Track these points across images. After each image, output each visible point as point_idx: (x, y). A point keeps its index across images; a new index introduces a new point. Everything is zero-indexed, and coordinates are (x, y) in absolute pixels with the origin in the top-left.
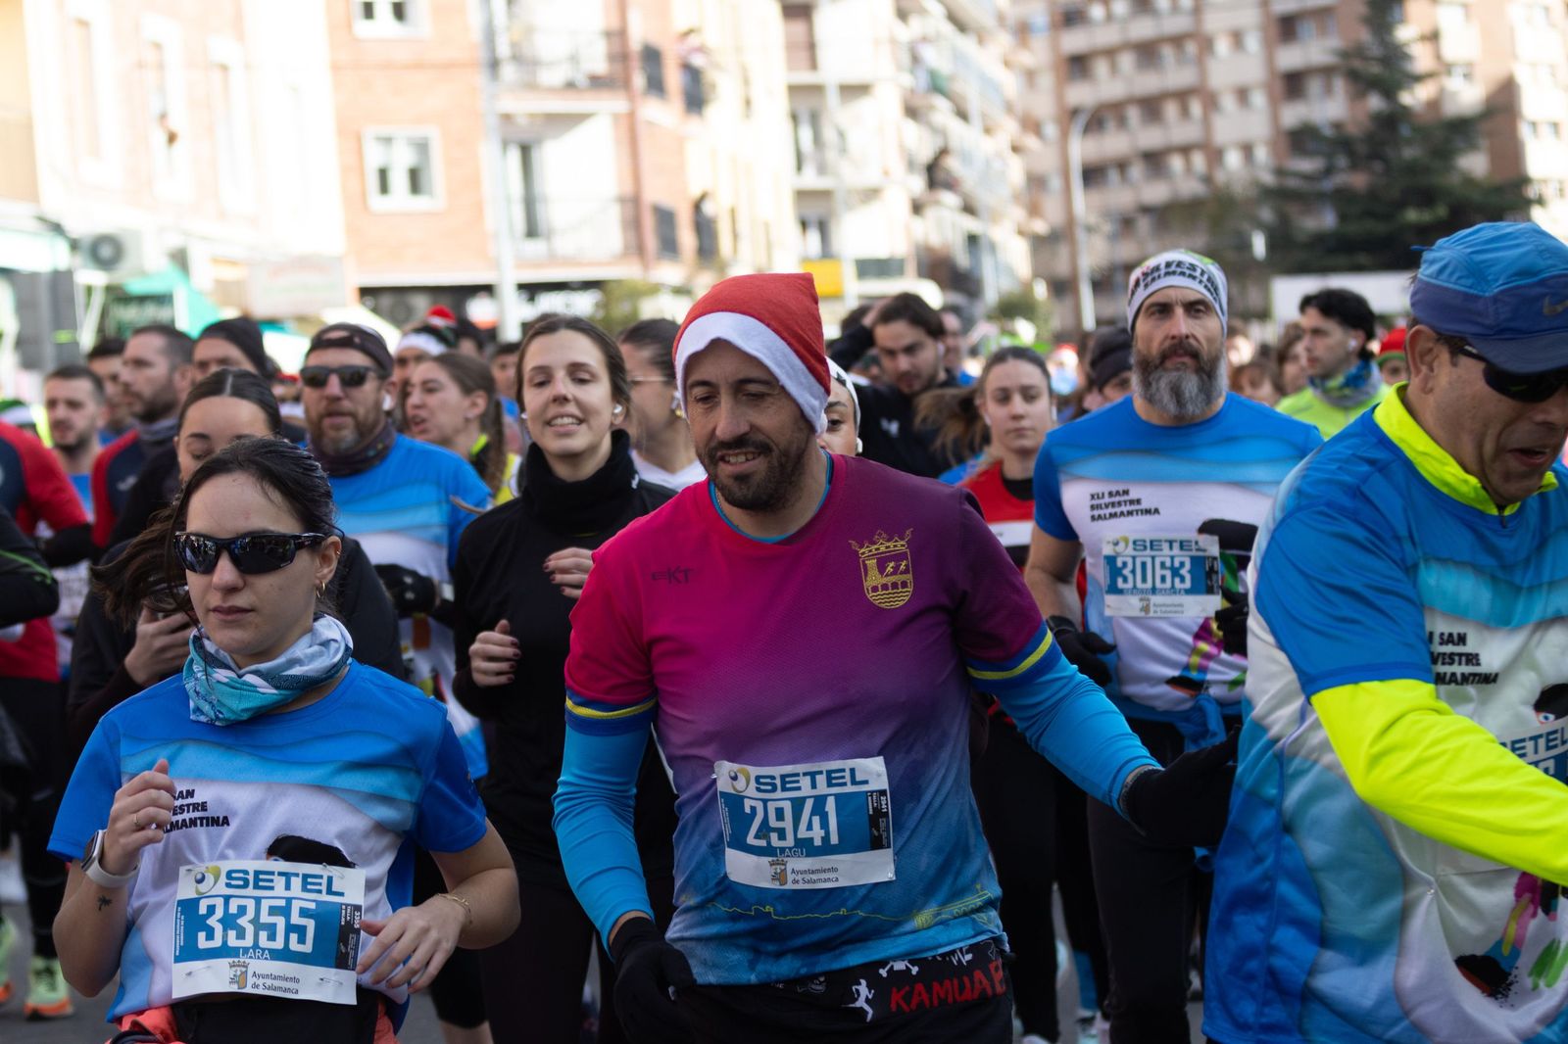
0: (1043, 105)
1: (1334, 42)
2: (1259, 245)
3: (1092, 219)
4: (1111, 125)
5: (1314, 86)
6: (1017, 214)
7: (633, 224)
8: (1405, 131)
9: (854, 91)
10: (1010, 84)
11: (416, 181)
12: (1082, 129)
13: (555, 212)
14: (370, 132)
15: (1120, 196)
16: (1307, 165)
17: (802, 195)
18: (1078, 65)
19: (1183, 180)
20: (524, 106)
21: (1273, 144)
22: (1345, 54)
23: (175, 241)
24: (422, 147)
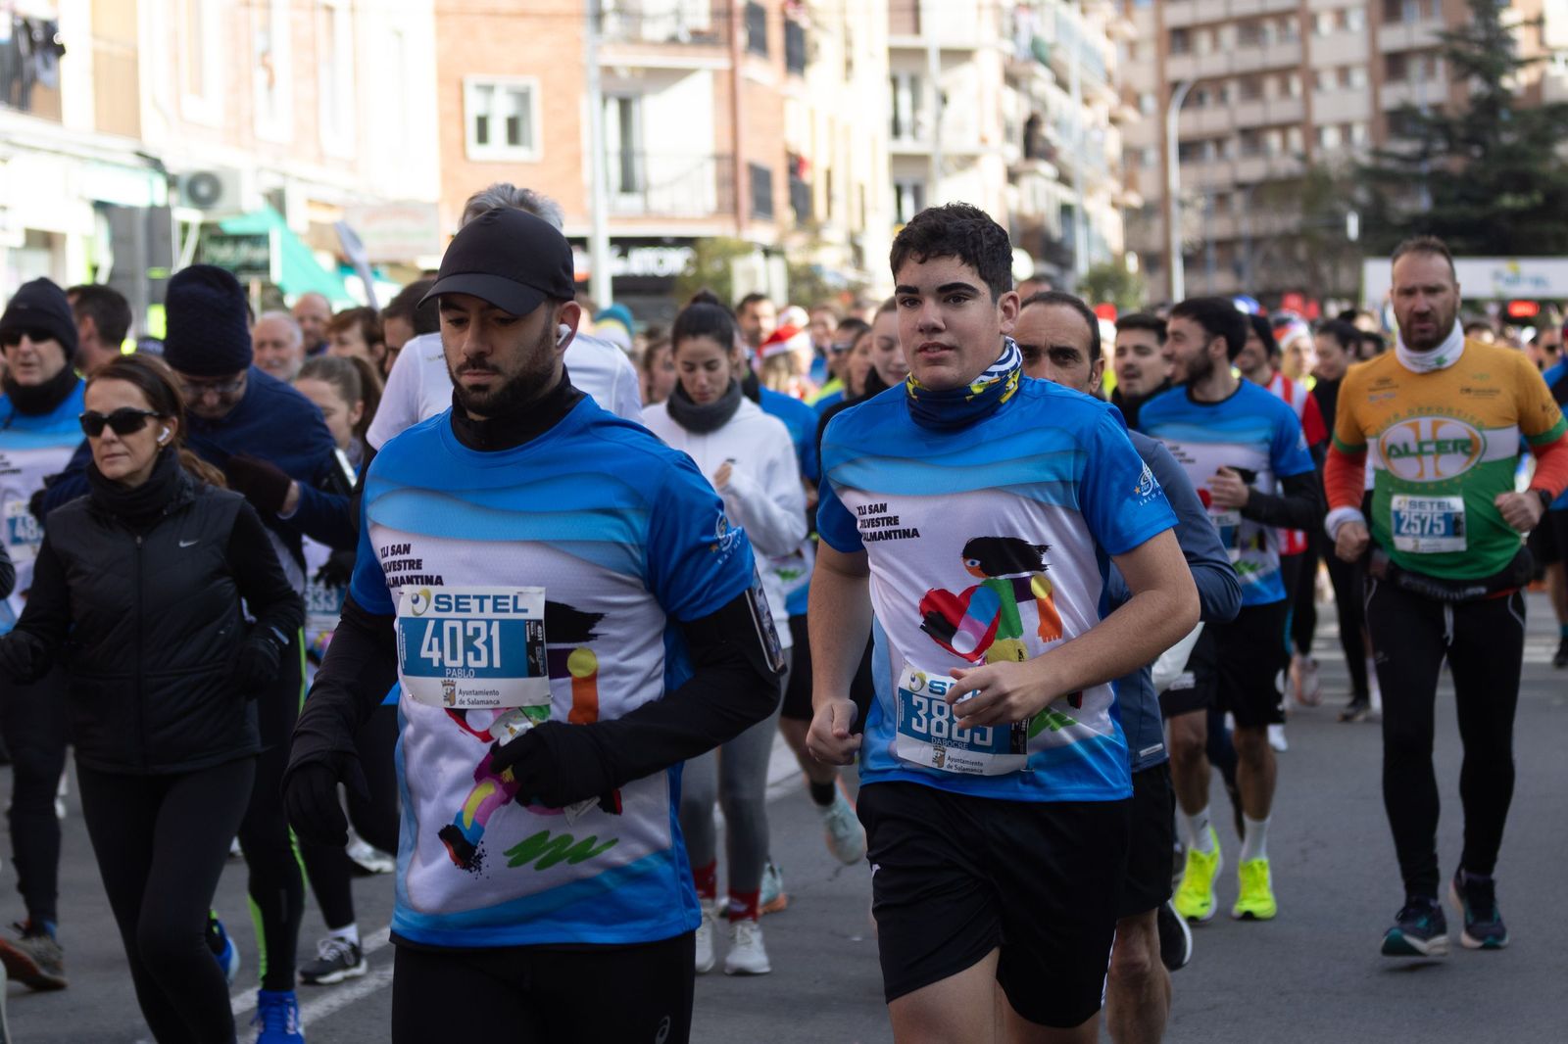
0: (1144, 78)
1: (1438, 24)
2: (1353, 226)
3: (1187, 194)
4: (1209, 99)
5: (1416, 67)
6: (1113, 186)
7: (728, 183)
8: (1505, 115)
9: (956, 56)
10: (1111, 54)
11: (514, 131)
12: (1180, 105)
13: (653, 168)
14: (471, 80)
15: (1217, 172)
16: (1405, 147)
17: (898, 159)
18: (1180, 38)
19: (1280, 158)
20: (626, 59)
21: (1371, 124)
22: (1448, 36)
23: (272, 182)
24: (523, 97)
